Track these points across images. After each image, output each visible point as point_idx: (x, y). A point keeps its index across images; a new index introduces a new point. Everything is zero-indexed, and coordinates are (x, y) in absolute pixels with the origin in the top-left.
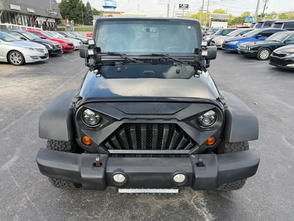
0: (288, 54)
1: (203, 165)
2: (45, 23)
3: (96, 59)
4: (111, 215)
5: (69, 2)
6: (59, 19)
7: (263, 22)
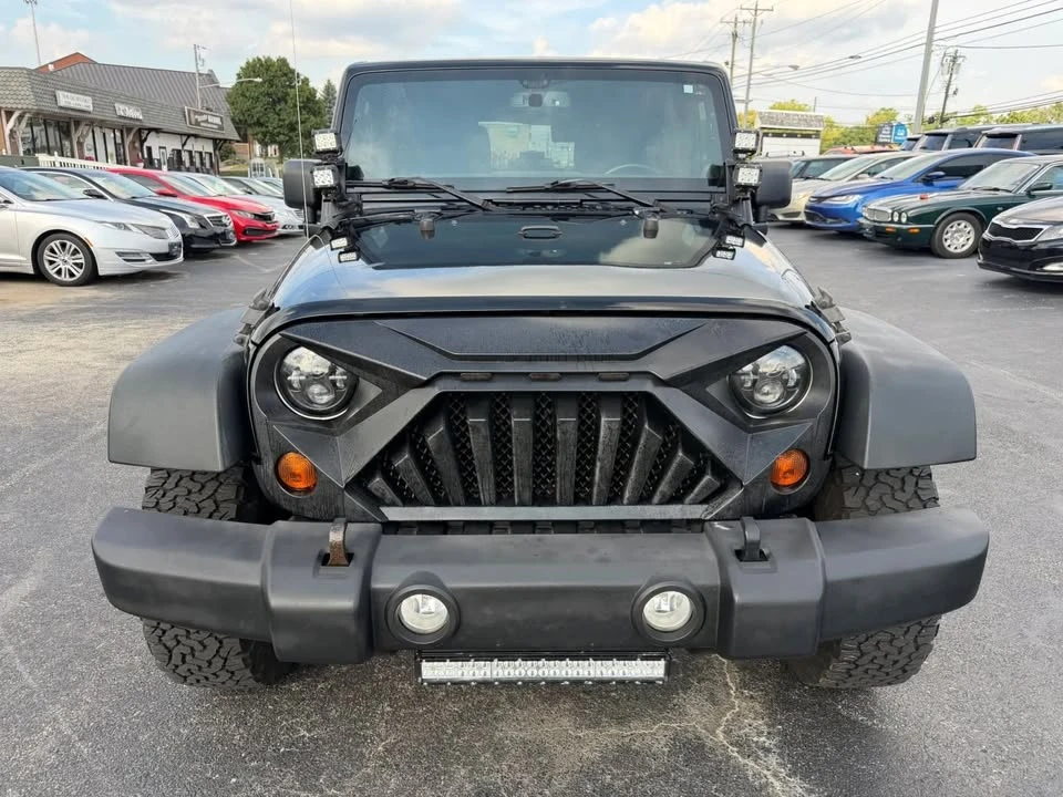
0: (1045, 227)
1: (763, 557)
2: (179, 152)
3: (344, 203)
4: (392, 786)
5: (264, 82)
6: (225, 140)
7: (945, 135)
